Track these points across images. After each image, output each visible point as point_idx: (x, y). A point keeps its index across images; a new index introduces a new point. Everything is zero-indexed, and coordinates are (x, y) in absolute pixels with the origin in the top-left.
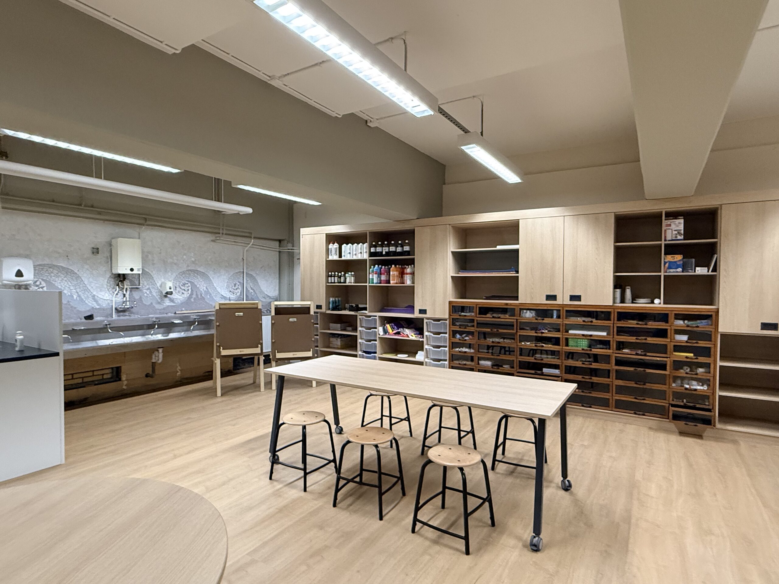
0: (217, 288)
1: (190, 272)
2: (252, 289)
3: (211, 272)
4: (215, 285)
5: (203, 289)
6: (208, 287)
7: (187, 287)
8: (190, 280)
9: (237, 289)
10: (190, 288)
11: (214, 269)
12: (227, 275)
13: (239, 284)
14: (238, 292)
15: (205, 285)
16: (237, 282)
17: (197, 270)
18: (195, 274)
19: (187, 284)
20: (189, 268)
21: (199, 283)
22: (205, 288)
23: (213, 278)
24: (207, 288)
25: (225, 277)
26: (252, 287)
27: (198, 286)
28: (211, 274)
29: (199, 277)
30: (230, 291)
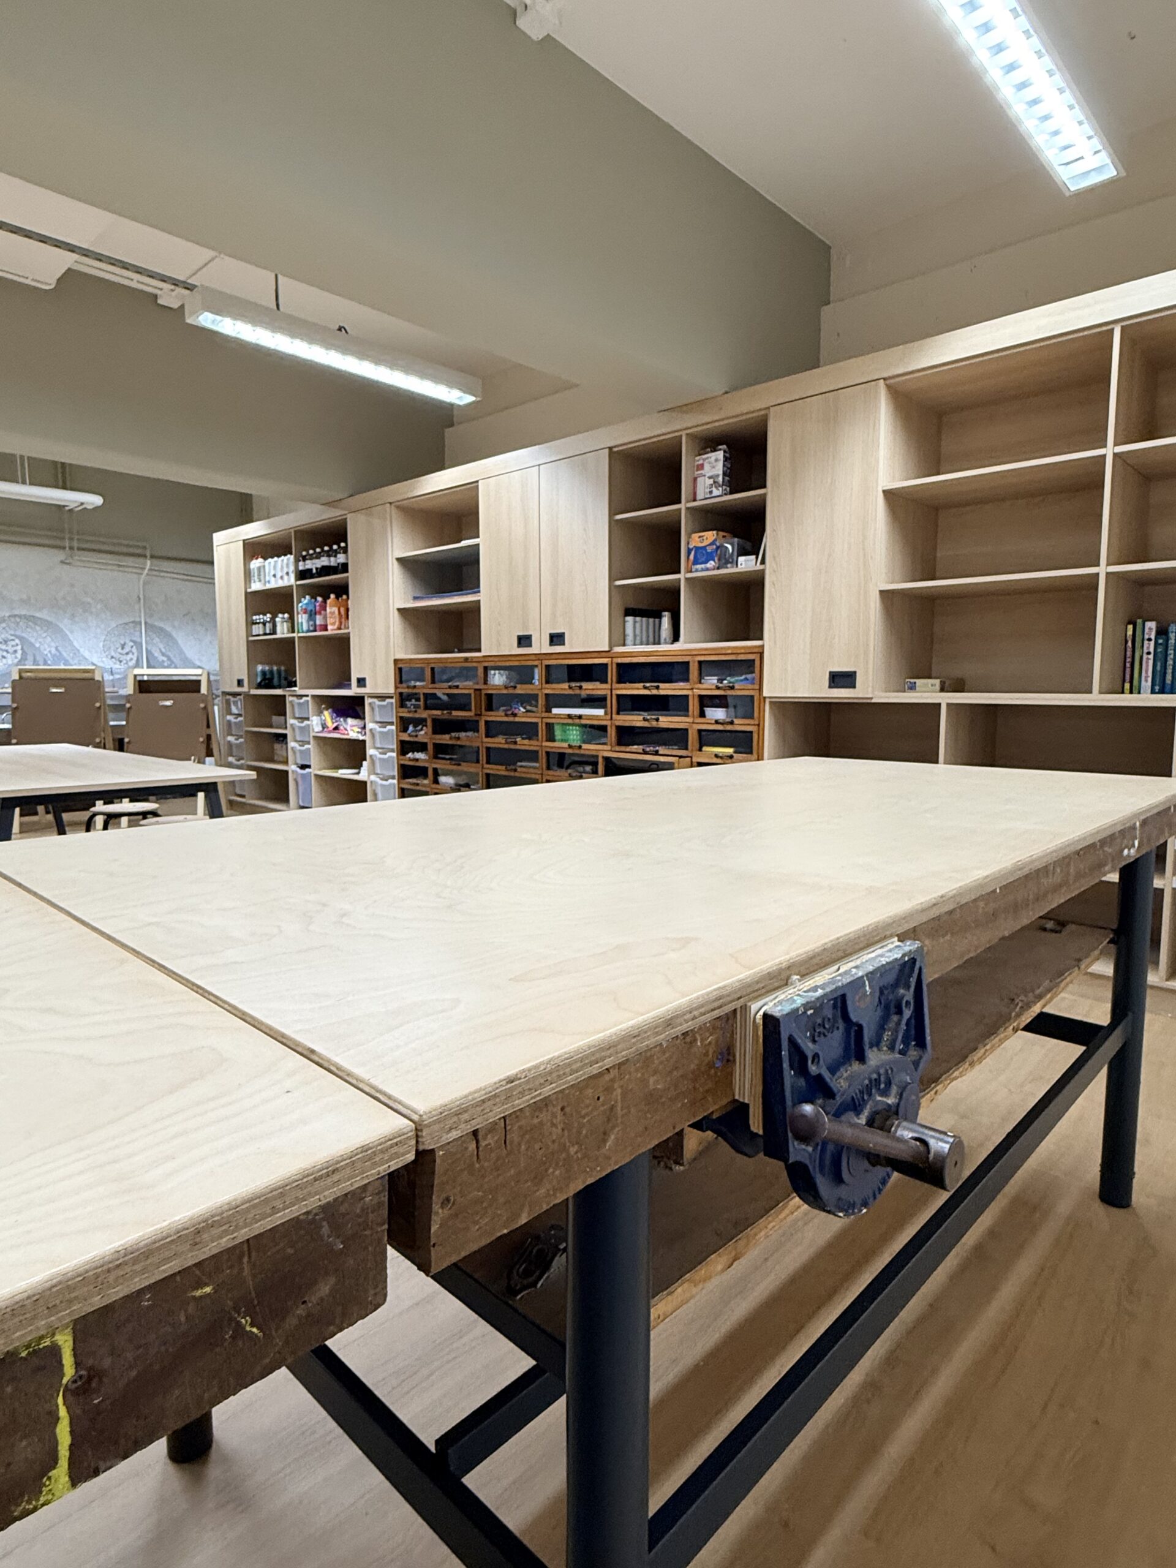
0: (82, 650)
1: (18, 620)
2: (163, 654)
3: (66, 621)
4: (75, 643)
5: (50, 652)
6: (59, 648)
7: (13, 646)
8: (18, 633)
9: (127, 654)
10: (19, 647)
11: (73, 615)
12: (103, 626)
13: (132, 644)
14: (131, 659)
15: (53, 644)
16: (127, 641)
17: (33, 617)
18: (30, 623)
19: (13, 640)
20: (16, 612)
21: (40, 640)
22: (53, 650)
23: (72, 632)
24: (57, 649)
25: (99, 631)
26: (163, 650)
27: (37, 645)
28: (65, 624)
29: (38, 628)
30: (112, 657)
